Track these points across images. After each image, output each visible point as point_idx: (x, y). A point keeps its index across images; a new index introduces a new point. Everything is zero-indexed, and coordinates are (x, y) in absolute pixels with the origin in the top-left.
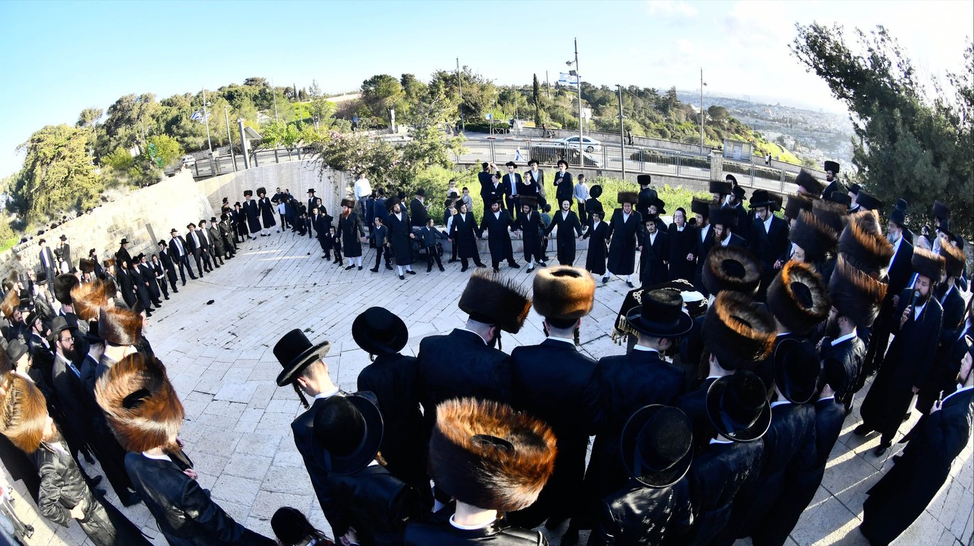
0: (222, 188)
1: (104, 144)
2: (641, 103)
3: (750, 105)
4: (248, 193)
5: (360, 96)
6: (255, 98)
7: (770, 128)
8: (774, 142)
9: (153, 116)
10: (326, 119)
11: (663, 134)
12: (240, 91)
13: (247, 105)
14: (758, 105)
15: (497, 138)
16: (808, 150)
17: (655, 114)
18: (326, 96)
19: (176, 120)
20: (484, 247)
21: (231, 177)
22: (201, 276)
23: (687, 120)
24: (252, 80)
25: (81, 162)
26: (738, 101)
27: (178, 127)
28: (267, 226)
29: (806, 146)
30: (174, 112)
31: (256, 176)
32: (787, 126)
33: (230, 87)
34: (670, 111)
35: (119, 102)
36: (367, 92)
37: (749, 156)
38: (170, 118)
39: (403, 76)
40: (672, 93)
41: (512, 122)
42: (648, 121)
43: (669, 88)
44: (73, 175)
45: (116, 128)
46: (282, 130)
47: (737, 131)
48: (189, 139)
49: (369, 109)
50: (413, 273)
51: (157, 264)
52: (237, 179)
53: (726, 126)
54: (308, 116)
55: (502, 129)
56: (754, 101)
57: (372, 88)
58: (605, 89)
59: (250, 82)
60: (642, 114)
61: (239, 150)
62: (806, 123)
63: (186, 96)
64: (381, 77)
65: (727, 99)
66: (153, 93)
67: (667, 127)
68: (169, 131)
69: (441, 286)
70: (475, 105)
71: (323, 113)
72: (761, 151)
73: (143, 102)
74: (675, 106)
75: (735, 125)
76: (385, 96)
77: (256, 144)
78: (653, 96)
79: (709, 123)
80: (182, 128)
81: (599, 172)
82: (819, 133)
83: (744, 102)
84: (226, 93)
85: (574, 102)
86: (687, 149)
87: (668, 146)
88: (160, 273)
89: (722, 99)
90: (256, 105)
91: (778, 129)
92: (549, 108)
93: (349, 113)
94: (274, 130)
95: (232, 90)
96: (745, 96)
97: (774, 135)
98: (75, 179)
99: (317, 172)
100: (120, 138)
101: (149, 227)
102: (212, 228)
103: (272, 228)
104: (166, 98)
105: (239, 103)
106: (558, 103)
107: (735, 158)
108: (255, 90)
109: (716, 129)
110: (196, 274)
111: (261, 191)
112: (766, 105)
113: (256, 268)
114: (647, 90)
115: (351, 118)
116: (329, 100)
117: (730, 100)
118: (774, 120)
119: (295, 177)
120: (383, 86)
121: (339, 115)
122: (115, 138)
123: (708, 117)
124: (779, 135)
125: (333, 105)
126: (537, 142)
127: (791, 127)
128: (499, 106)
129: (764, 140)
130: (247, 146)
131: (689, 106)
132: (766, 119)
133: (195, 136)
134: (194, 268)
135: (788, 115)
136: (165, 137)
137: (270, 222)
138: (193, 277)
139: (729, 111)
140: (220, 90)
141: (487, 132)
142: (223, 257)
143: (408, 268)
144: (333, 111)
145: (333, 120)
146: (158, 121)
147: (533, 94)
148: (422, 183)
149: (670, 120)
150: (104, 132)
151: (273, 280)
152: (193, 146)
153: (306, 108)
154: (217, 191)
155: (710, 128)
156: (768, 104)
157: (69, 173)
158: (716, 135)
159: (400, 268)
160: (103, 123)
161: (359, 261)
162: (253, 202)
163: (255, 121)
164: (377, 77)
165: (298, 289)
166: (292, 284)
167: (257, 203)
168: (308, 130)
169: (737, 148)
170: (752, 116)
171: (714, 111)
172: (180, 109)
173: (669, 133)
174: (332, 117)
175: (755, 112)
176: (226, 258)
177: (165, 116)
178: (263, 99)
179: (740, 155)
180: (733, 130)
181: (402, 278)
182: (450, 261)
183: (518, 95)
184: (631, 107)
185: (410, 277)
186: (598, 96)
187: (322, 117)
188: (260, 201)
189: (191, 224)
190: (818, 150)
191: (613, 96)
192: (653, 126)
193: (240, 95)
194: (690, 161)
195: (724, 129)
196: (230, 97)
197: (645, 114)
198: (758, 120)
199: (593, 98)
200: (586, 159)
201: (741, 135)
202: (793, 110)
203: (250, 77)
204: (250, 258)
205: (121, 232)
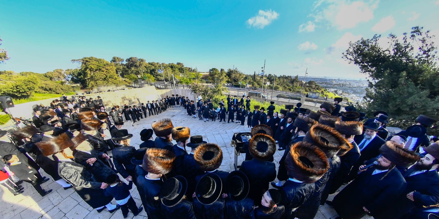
0: (166, 93)
1: (126, 71)
2: (285, 80)
3: (326, 80)
4: (173, 95)
5: (209, 73)
6: (179, 69)
7: (332, 88)
8: (332, 92)
9: (145, 67)
10: (199, 79)
11: (290, 90)
12: (175, 66)
13: (177, 71)
14: (329, 80)
15: (242, 89)
16: (348, 95)
17: (289, 84)
18: (199, 72)
19: (154, 70)
20: (227, 116)
21: (169, 90)
22: (155, 115)
23: (300, 86)
24: (179, 63)
25: (112, 75)
26: (321, 79)
27: (154, 72)
28: (177, 104)
29: (348, 93)
30: (153, 67)
31: (176, 91)
32: (340, 87)
33: (172, 64)
34: (294, 83)
35: (131, 58)
36: (210, 73)
37: (319, 96)
38: (151, 69)
39: (221, 69)
40: (297, 77)
41: (246, 85)
42: (286, 86)
43: (296, 75)
44: (109, 78)
45: (131, 67)
46: (185, 80)
47: (317, 89)
48: (159, 77)
49: (211, 78)
50: (208, 121)
51: (140, 109)
52: (171, 91)
53: (313, 87)
54: (194, 77)
55: (243, 87)
56: (328, 78)
57: (212, 72)
58: (276, 76)
59: (178, 64)
60: (285, 84)
61: (172, 83)
62: (350, 85)
63: (157, 63)
64: (214, 69)
65: (317, 78)
66: (144, 59)
67: (292, 88)
68: (151, 73)
69: (213, 125)
70: (237, 79)
71: (198, 77)
72: (325, 95)
73: (141, 61)
74: (296, 81)
75: (317, 87)
76: (215, 75)
77: (177, 83)
78: (290, 79)
79: (307, 86)
80: (156, 73)
81: (265, 100)
82: (356, 88)
83: (324, 79)
84: (171, 66)
85: (265, 80)
86: (295, 95)
87: (290, 94)
88: (141, 111)
89: (315, 78)
90: (180, 71)
91: (336, 88)
92: (257, 82)
93: (205, 78)
94: (183, 80)
95: (172, 65)
96: (325, 77)
97: (333, 90)
98: (109, 79)
99: (190, 92)
100: (133, 71)
101: (138, 99)
102: (160, 102)
103: (178, 105)
104: (150, 62)
105: (174, 69)
106: (260, 80)
107: (312, 97)
108: (179, 67)
109: (309, 88)
110: (154, 114)
111: (177, 95)
112: (333, 80)
113: (171, 115)
114: (288, 76)
115: (205, 79)
116: (200, 73)
117: (318, 79)
118: (335, 85)
119: (186, 93)
120: (215, 71)
121: (203, 78)
122: (130, 70)
123: (308, 85)
124: (336, 90)
125: (201, 75)
126: (251, 91)
127: (342, 87)
128: (244, 80)
129: (328, 91)
130: (175, 82)
131: (301, 81)
132: (332, 85)
133: (160, 76)
134: (153, 112)
135: (342, 83)
136: (149, 75)
137: (178, 104)
138: (152, 114)
139: (316, 82)
140: (169, 64)
141: (239, 87)
142: (162, 110)
143: (207, 119)
144: (201, 77)
145: (201, 79)
146: (147, 69)
147: (254, 77)
148: (216, 99)
149: (293, 86)
150: (125, 67)
151: (174, 118)
152: (160, 79)
153: (194, 75)
154: (165, 93)
155: (307, 88)
156: (334, 79)
157: (106, 77)
158: (309, 90)
159: (205, 119)
160: (125, 64)
161: (195, 116)
162: (174, 98)
163: (180, 76)
164: (213, 69)
165: (179, 121)
166: (178, 120)
167: (175, 98)
168: (193, 81)
169: (314, 94)
170: (326, 84)
171: (310, 83)
172: (155, 67)
173: (292, 90)
174: (201, 78)
175: (327, 82)
176: (163, 111)
177: (150, 68)
178: (182, 70)
179: (315, 96)
180: (316, 88)
181: (205, 121)
182: (218, 119)
183: (250, 77)
184: (282, 82)
185: (207, 122)
186: (272, 78)
187: (198, 78)
188: (176, 98)
189: (153, 101)
190: (353, 94)
191: (277, 78)
192: (287, 87)
193: (175, 67)
194: (295, 98)
195: (312, 88)
196: (172, 67)
197: (286, 84)
198: (328, 85)
199: (271, 79)
200: (262, 96)
201: (319, 90)
202: (345, 81)
203: (179, 62)
204: (170, 112)
205: (127, 99)
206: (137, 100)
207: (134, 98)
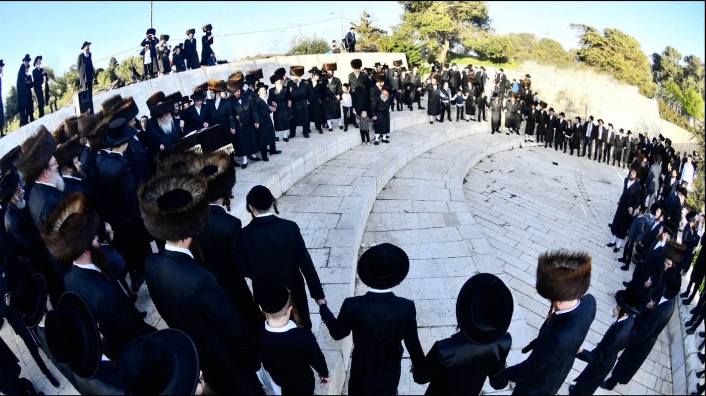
205: (567, 98)
206: (584, 108)
207: (581, 101)
